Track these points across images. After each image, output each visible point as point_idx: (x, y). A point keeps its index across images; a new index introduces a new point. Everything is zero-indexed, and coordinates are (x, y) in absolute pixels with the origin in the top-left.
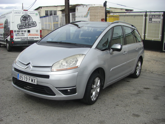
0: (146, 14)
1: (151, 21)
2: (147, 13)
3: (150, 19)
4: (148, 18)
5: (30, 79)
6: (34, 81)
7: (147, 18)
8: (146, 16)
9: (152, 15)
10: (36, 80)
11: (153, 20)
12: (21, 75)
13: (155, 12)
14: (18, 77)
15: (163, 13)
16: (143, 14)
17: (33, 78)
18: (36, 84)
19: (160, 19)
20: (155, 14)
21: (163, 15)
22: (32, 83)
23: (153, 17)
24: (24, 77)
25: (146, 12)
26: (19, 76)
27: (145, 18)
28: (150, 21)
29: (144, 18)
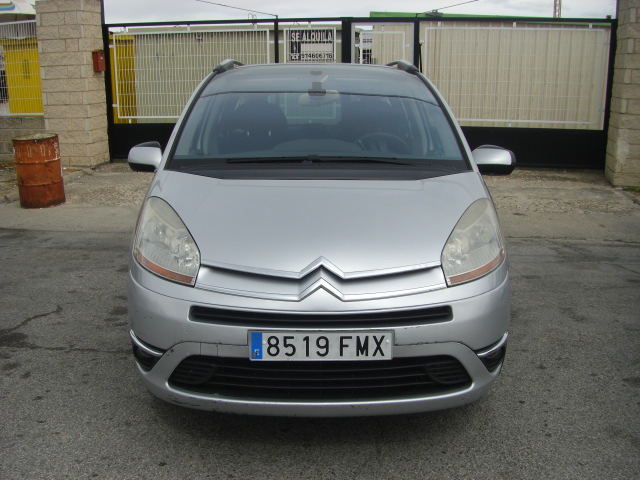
0: (276, 26)
1: (298, 54)
2: (280, 24)
3: (295, 47)
4: (284, 42)
5: (345, 342)
6: (379, 348)
7: (280, 42)
8: (276, 33)
9: (302, 32)
10: (388, 340)
11: (305, 48)
12: (280, 336)
13: (309, 20)
14: (260, 345)
15: (340, 23)
16: (263, 30)
17: (371, 335)
18: (388, 356)
19: (330, 45)
20: (310, 28)
21: (340, 29)
22: (362, 358)
23: (304, 39)
24: (307, 339)
25: (276, 21)
26: (265, 342)
27: (273, 42)
28: (293, 55)
29: (270, 42)
